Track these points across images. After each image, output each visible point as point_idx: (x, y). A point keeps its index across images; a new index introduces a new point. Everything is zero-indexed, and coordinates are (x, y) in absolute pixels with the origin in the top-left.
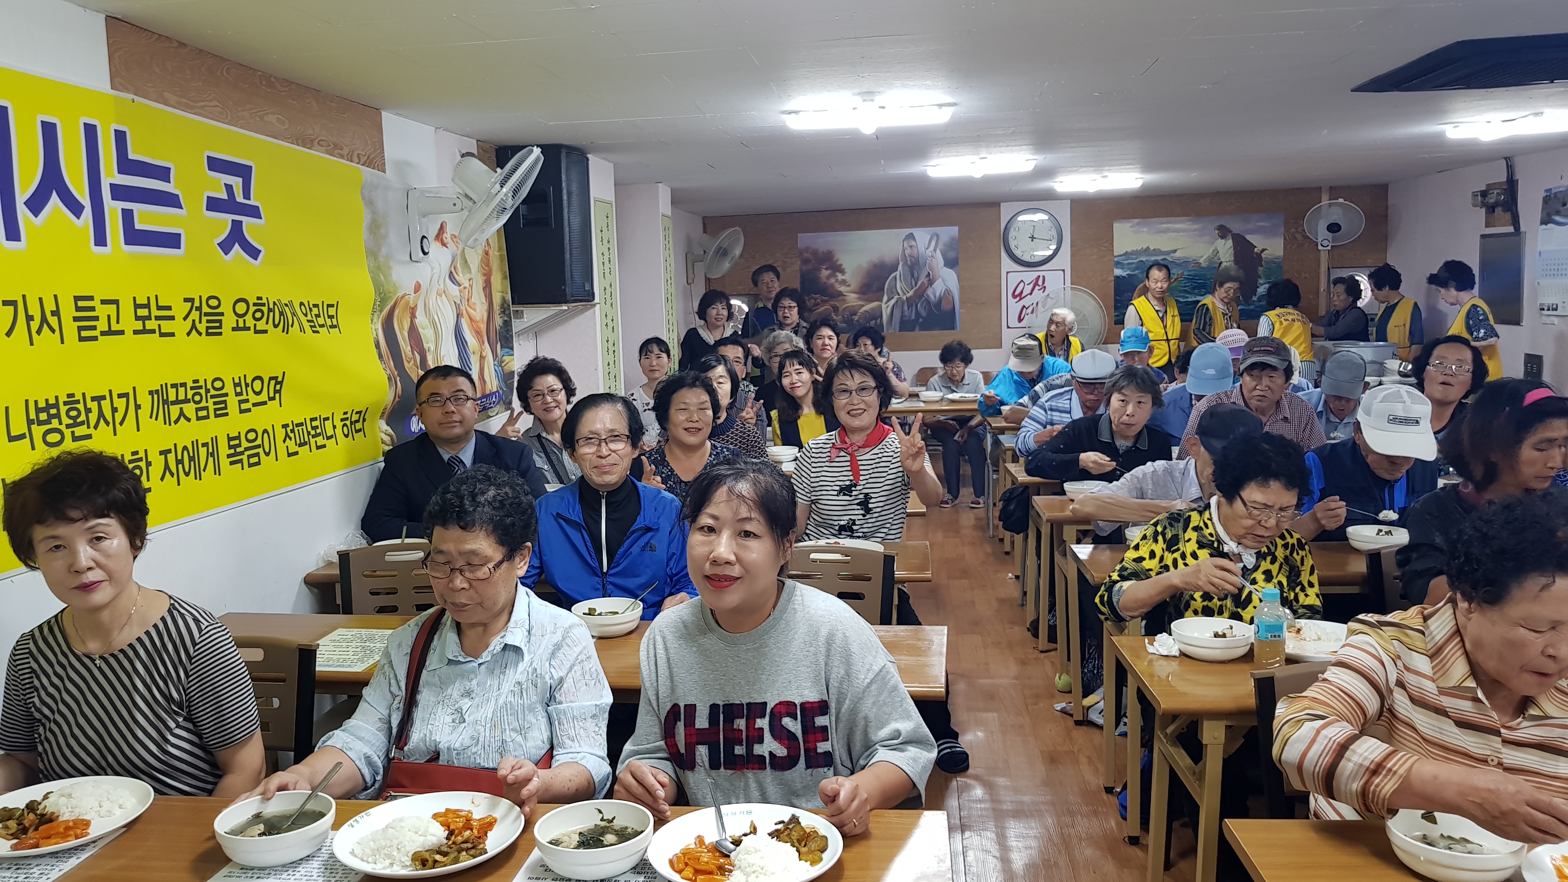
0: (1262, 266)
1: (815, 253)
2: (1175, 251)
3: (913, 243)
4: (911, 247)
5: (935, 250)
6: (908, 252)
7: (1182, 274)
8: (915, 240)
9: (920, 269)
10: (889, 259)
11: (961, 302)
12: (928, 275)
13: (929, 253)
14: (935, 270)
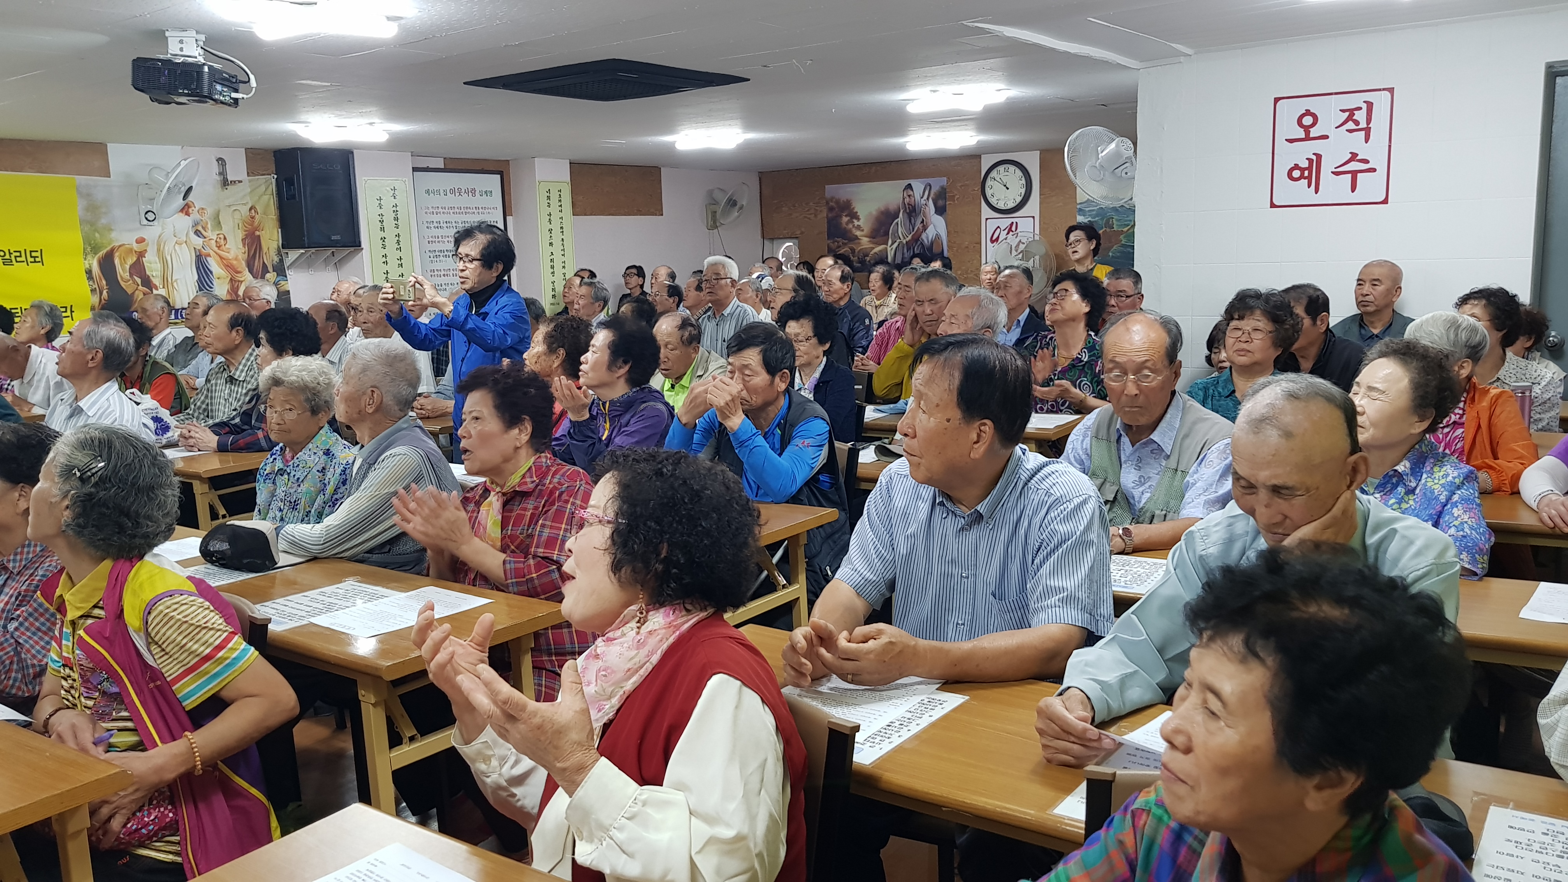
1: (838, 202)
8: (913, 190)
9: (916, 216)
10: (892, 207)
11: (948, 246)
12: (923, 222)
13: (923, 202)
14: (928, 216)
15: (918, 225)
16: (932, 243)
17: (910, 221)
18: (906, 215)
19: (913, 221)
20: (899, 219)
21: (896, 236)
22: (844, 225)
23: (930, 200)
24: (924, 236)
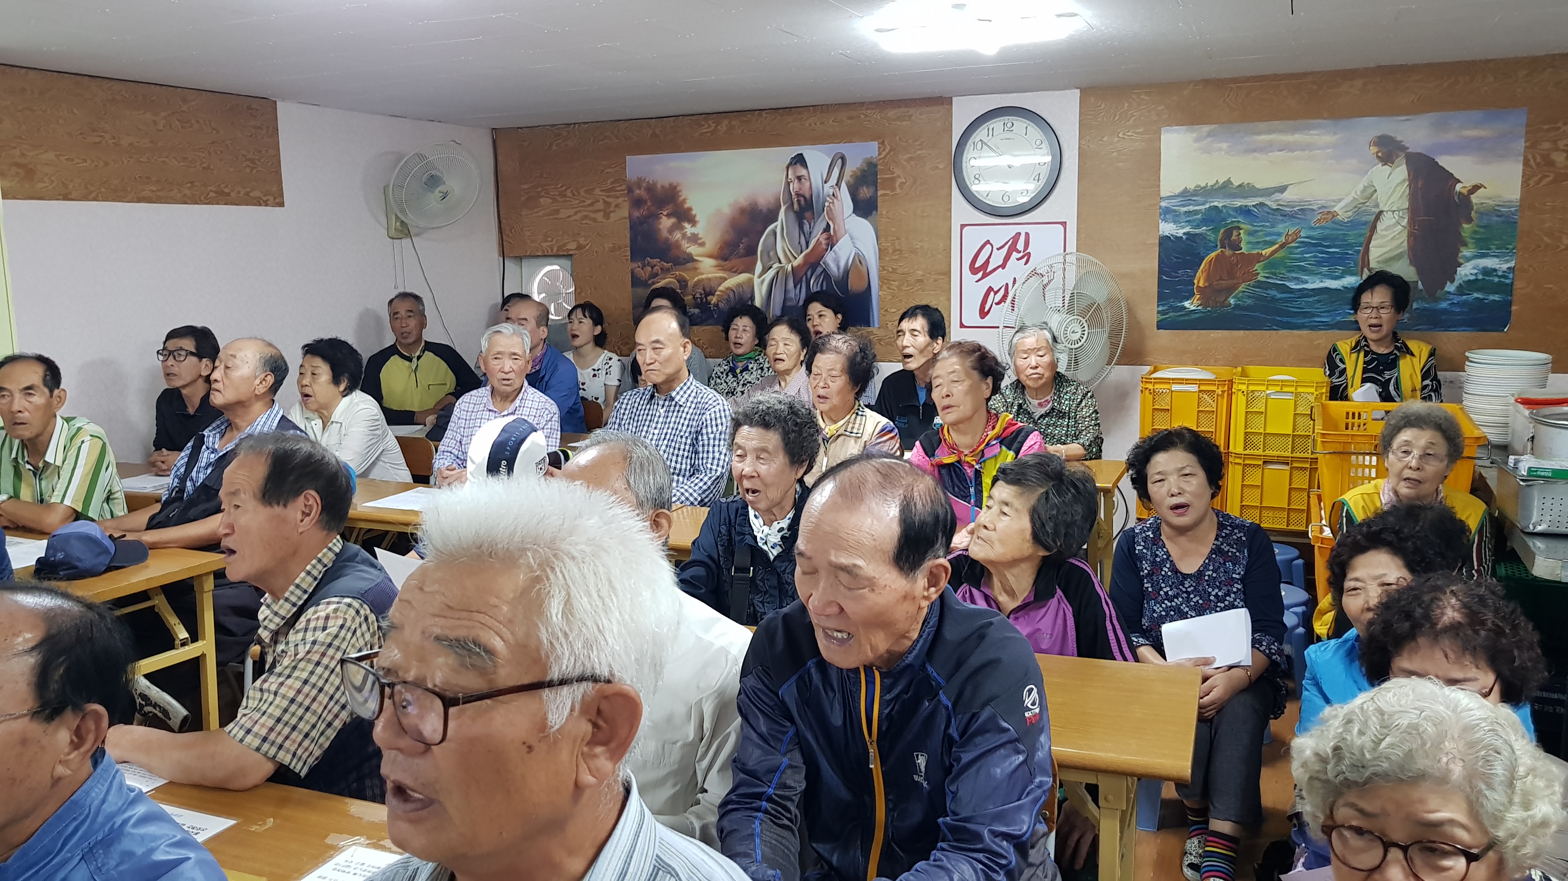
0: (1469, 220)
1: (651, 189)
2: (1282, 189)
3: (803, 172)
4: (799, 178)
5: (838, 184)
6: (794, 187)
7: (1297, 234)
8: (806, 167)
9: (814, 218)
10: (764, 199)
11: (881, 278)
12: (827, 229)
13: (828, 189)
14: (839, 219)
15: (818, 236)
16: (847, 272)
17: (801, 227)
18: (792, 216)
19: (806, 227)
20: (778, 223)
21: (771, 256)
22: (665, 233)
23: (844, 185)
24: (829, 258)
